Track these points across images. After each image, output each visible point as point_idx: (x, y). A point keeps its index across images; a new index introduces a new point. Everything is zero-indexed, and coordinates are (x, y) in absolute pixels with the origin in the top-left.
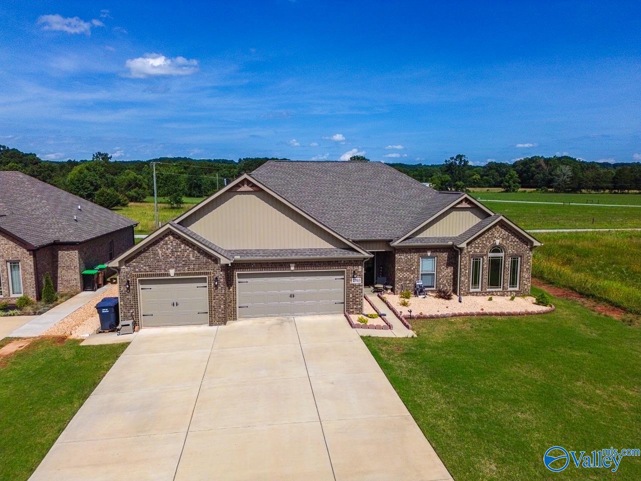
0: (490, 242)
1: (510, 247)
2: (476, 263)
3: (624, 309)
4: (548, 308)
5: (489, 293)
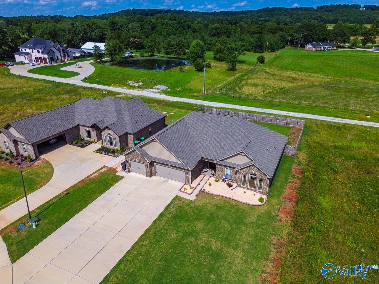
0: (250, 171)
1: (259, 175)
2: (245, 177)
3: (295, 215)
4: (261, 204)
5: (249, 189)
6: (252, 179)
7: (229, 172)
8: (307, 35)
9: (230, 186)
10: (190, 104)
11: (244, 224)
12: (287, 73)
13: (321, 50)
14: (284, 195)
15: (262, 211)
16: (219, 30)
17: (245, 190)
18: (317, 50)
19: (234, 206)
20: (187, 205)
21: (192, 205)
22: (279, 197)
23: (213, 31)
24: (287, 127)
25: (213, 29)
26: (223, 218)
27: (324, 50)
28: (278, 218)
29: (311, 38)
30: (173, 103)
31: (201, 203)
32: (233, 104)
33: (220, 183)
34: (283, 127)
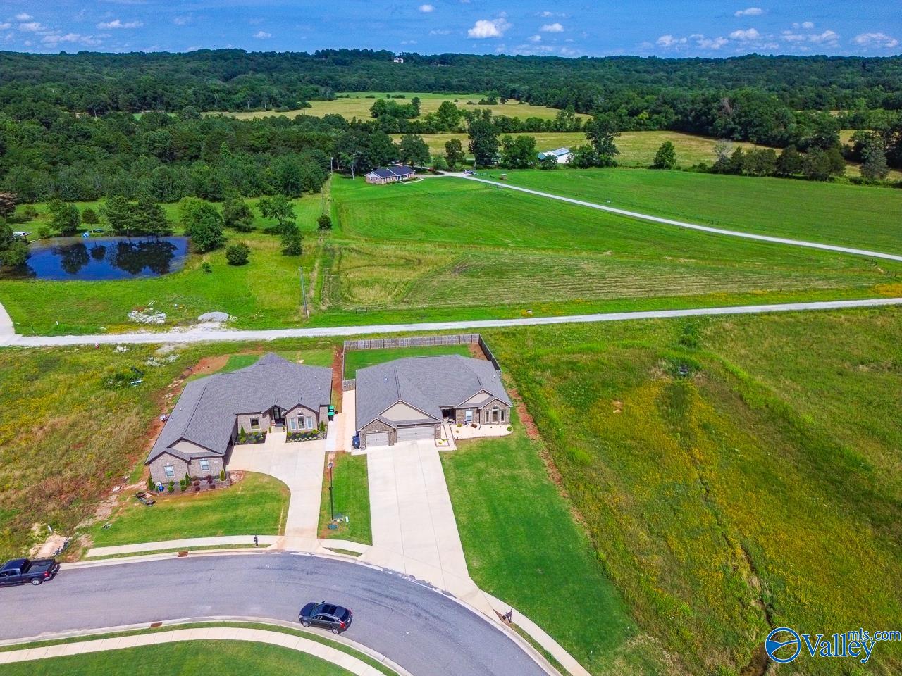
0: (491, 406)
1: (500, 407)
2: (487, 413)
3: (540, 431)
4: (510, 432)
5: (493, 424)
6: (495, 413)
7: (469, 413)
8: (362, 155)
9: (474, 426)
10: (307, 339)
11: (512, 451)
12: (389, 249)
13: (394, 183)
14: (521, 420)
15: (516, 437)
16: (171, 143)
17: (490, 426)
18: (388, 184)
19: (493, 441)
20: (456, 455)
21: (460, 453)
22: (519, 422)
23: (156, 145)
24: (463, 346)
25: (154, 142)
26: (493, 453)
27: (398, 182)
28: (531, 438)
29: (371, 159)
30: (275, 342)
31: (463, 450)
32: (367, 325)
33: (463, 427)
34: (456, 346)
